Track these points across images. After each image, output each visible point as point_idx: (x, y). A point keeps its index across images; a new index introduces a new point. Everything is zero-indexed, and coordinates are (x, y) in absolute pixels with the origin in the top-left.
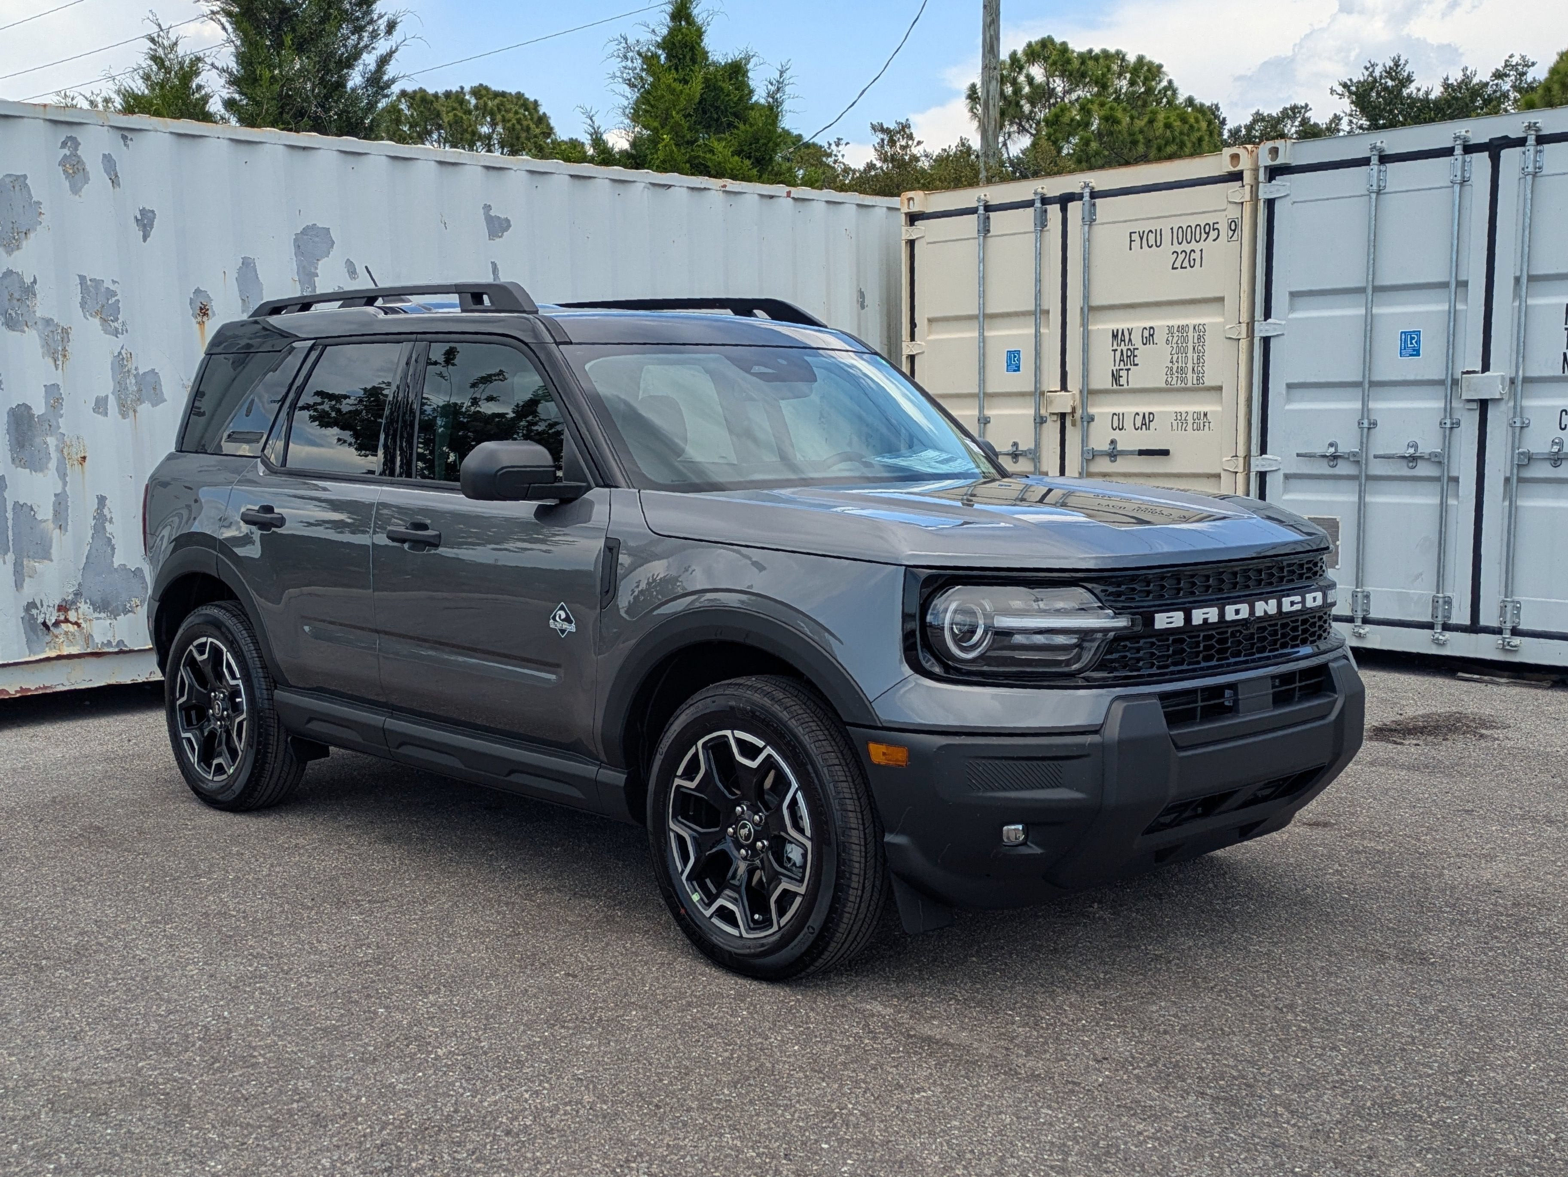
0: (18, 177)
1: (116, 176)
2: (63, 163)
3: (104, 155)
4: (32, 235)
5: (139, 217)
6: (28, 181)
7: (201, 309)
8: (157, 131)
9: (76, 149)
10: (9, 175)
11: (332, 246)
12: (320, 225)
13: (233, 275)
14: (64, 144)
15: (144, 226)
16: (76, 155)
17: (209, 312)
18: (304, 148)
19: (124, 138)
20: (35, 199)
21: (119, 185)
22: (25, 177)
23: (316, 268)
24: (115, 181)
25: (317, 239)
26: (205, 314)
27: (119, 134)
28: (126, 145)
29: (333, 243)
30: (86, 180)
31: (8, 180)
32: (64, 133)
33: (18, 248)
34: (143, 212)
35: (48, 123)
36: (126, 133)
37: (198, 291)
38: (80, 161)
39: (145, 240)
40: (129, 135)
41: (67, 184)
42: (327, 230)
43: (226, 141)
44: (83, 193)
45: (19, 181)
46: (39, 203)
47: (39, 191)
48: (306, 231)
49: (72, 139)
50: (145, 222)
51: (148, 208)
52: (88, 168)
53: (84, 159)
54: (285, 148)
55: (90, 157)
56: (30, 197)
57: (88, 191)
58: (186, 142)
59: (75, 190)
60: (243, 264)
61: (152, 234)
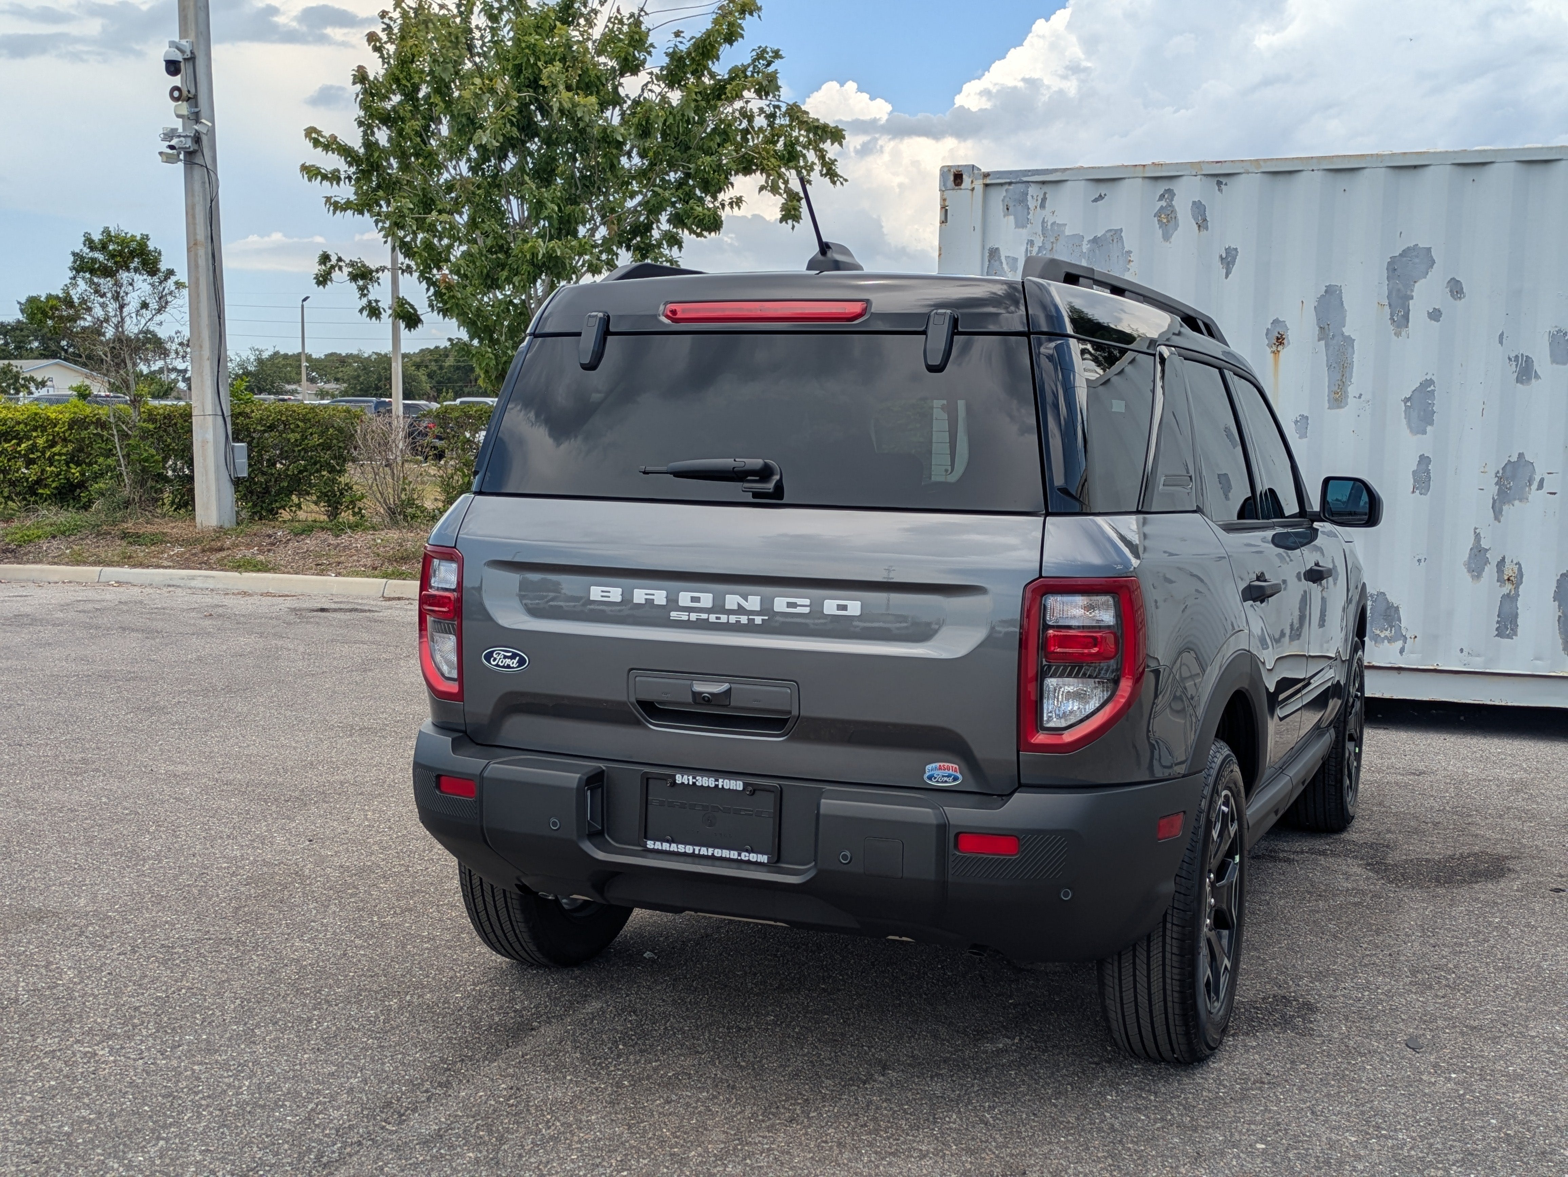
0: (1116, 231)
1: (1205, 220)
2: (1158, 215)
3: (1194, 203)
5: (1224, 256)
6: (1123, 234)
7: (1278, 339)
8: (1248, 173)
9: (1172, 200)
10: (1111, 230)
11: (1432, 267)
12: (1421, 245)
13: (1310, 304)
14: (1162, 197)
15: (1228, 264)
16: (1171, 206)
17: (1285, 341)
18: (1415, 167)
19: (1219, 183)
20: (1126, 249)
21: (1207, 229)
22: (1121, 230)
23: (1412, 291)
24: (1202, 224)
25: (1417, 260)
26: (1281, 343)
27: (1215, 180)
28: (1220, 190)
29: (1433, 262)
30: (1176, 226)
31: (1109, 235)
32: (1162, 187)
34: (1228, 250)
35: (1147, 181)
36: (1221, 179)
37: (1276, 322)
38: (1173, 211)
39: (1227, 276)
40: (1224, 180)
41: (1160, 232)
42: (1429, 249)
43: (1320, 173)
44: (1173, 239)
45: (1117, 234)
46: (1129, 252)
47: (1130, 242)
48: (1404, 253)
49: (1169, 191)
50: (1228, 259)
51: (1233, 246)
52: (1179, 216)
53: (1177, 208)
54: (1388, 170)
55: (1182, 206)
56: (1123, 248)
57: (1177, 236)
58: (1281, 179)
59: (1167, 237)
60: (1326, 292)
61: (1235, 269)
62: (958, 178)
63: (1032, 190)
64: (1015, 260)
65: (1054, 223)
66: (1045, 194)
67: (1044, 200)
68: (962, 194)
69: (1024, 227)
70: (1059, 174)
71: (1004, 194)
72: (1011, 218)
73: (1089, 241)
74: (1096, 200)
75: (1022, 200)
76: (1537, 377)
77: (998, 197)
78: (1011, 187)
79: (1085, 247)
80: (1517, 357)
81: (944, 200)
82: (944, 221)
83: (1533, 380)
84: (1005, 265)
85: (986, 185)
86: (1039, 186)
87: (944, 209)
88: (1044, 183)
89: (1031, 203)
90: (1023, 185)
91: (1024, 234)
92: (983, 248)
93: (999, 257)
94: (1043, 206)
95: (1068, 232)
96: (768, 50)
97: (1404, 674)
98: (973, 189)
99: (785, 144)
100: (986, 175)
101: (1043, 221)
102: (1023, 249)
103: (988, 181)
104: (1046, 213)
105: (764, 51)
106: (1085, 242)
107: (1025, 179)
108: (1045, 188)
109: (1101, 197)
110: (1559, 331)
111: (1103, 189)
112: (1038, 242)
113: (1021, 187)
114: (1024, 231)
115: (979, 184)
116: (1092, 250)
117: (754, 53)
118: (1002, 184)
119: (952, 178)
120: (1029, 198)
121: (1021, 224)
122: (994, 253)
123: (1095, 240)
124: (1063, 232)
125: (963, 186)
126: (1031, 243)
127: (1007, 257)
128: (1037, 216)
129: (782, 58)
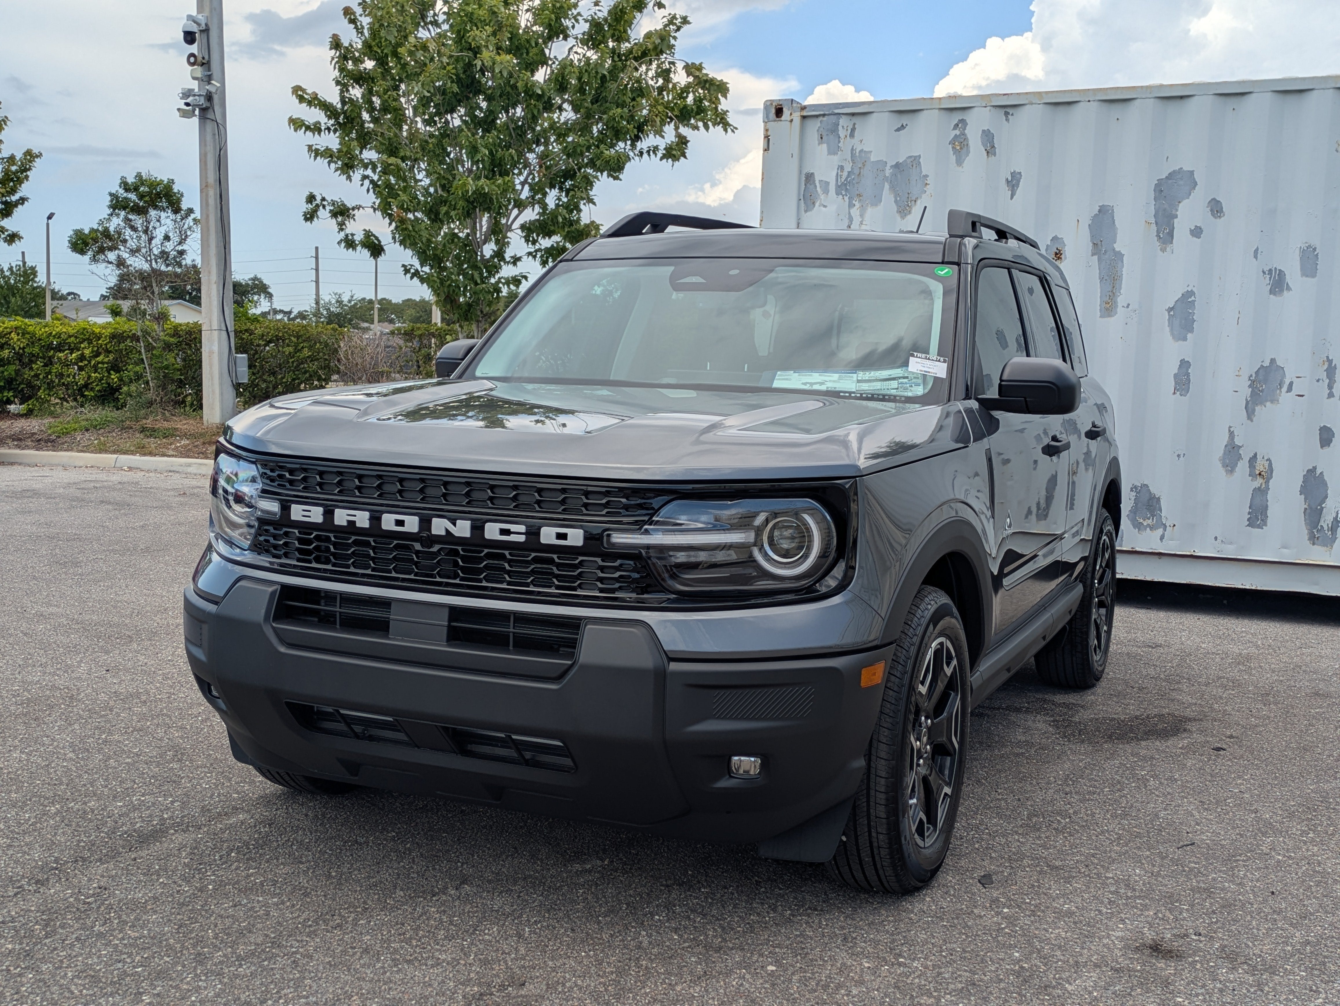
0: (915, 157)
1: (993, 147)
2: (952, 142)
3: (984, 131)
4: (919, 202)
5: (1010, 179)
6: (921, 160)
7: (1056, 254)
8: (1032, 104)
9: (965, 129)
10: (911, 157)
11: (1194, 188)
12: (1185, 169)
13: (1086, 222)
14: (956, 126)
15: (1013, 186)
16: (964, 134)
17: (1063, 256)
18: (1182, 97)
19: (1007, 114)
20: (924, 173)
21: (995, 154)
22: (920, 156)
23: (1177, 210)
24: (990, 150)
25: (1181, 183)
26: (1059, 258)
27: (1003, 111)
28: (1007, 120)
29: (1196, 184)
30: (968, 152)
31: (909, 161)
32: (956, 117)
33: (910, 212)
34: (1013, 174)
35: (943, 112)
36: (1008, 110)
37: (1055, 239)
38: (966, 139)
39: (1012, 198)
40: (1010, 111)
41: (954, 157)
42: (1192, 173)
43: (1096, 104)
44: (965, 164)
45: (915, 161)
46: (926, 176)
47: (927, 167)
48: (1171, 176)
49: (962, 121)
50: (1013, 182)
51: (1017, 170)
52: (971, 143)
53: (968, 136)
54: (1157, 100)
55: (974, 135)
56: (921, 172)
57: (969, 161)
58: (1061, 108)
59: (959, 162)
60: (1100, 211)
61: (1019, 191)
62: (779, 112)
63: (843, 121)
64: (827, 183)
65: (861, 151)
66: (854, 124)
67: (853, 130)
68: (782, 124)
69: (835, 153)
70: (866, 106)
71: (819, 125)
72: (825, 146)
73: (892, 167)
74: (898, 130)
75: (834, 130)
76: (1289, 289)
77: (813, 127)
78: (825, 119)
79: (888, 172)
80: (1270, 270)
81: (767, 130)
82: (766, 149)
83: (1285, 292)
84: (818, 189)
85: (804, 117)
86: (849, 118)
87: (767, 137)
88: (853, 114)
89: (842, 133)
90: (835, 117)
91: (835, 160)
92: (800, 172)
93: (814, 181)
94: (852, 135)
95: (873, 158)
96: (678, 16)
97: (1165, 559)
98: (791, 121)
99: (694, 99)
100: (803, 108)
101: (852, 149)
102: (834, 174)
103: (805, 113)
104: (855, 141)
105: (674, 17)
106: (888, 167)
107: (836, 111)
108: (855, 120)
109: (903, 127)
110: (1310, 246)
111: (905, 120)
112: (848, 168)
113: (833, 118)
114: (835, 158)
115: (797, 116)
116: (894, 175)
117: (665, 20)
118: (817, 116)
119: (773, 111)
120: (840, 128)
121: (833, 151)
122: (809, 178)
123: (897, 166)
124: (869, 158)
125: (783, 118)
126: (841, 168)
127: (820, 181)
128: (846, 144)
129: (689, 23)
